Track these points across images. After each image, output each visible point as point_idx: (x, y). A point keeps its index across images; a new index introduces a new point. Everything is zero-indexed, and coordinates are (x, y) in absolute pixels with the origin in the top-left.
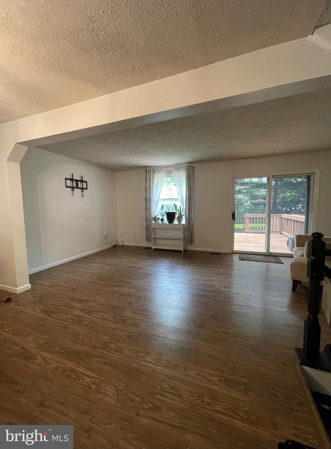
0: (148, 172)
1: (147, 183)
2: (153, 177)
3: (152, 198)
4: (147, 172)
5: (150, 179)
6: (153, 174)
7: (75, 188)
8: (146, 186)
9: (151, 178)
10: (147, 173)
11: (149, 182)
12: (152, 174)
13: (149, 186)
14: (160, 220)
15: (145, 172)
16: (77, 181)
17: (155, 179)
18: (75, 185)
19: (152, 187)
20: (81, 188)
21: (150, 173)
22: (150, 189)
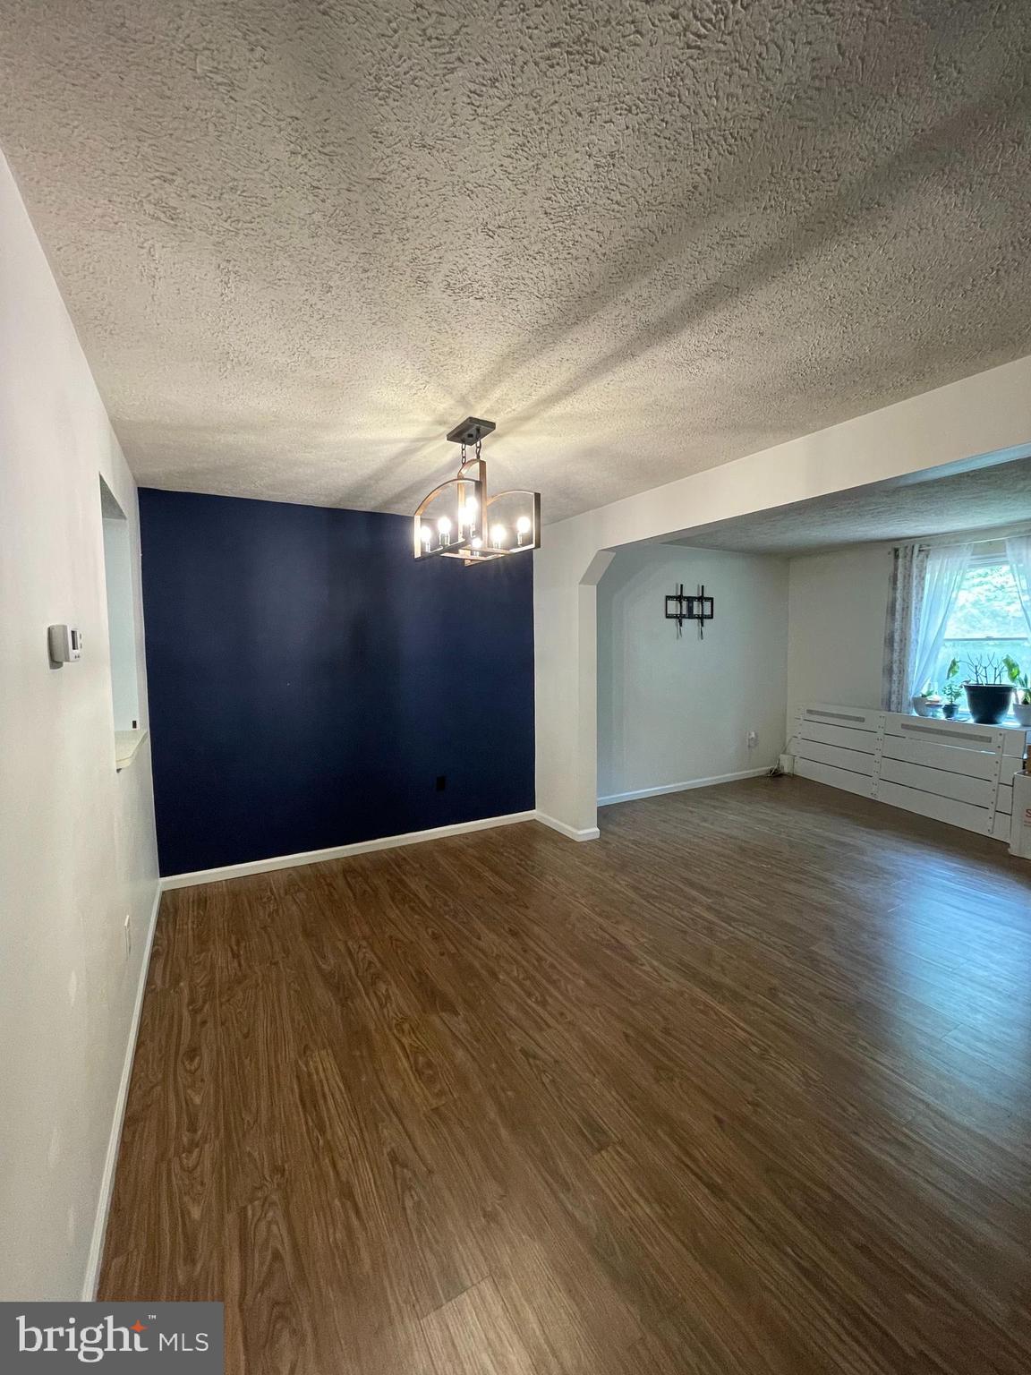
0: (901, 555)
1: (895, 589)
2: (922, 570)
3: (913, 637)
4: (897, 557)
5: (909, 576)
6: (922, 561)
7: (684, 617)
8: (890, 600)
9: (915, 574)
10: (900, 560)
11: (904, 586)
12: (915, 562)
13: (904, 600)
14: (940, 710)
15: (892, 556)
16: (690, 600)
17: (928, 577)
18: (685, 612)
19: (914, 602)
20: (698, 618)
21: (908, 558)
22: (906, 609)
